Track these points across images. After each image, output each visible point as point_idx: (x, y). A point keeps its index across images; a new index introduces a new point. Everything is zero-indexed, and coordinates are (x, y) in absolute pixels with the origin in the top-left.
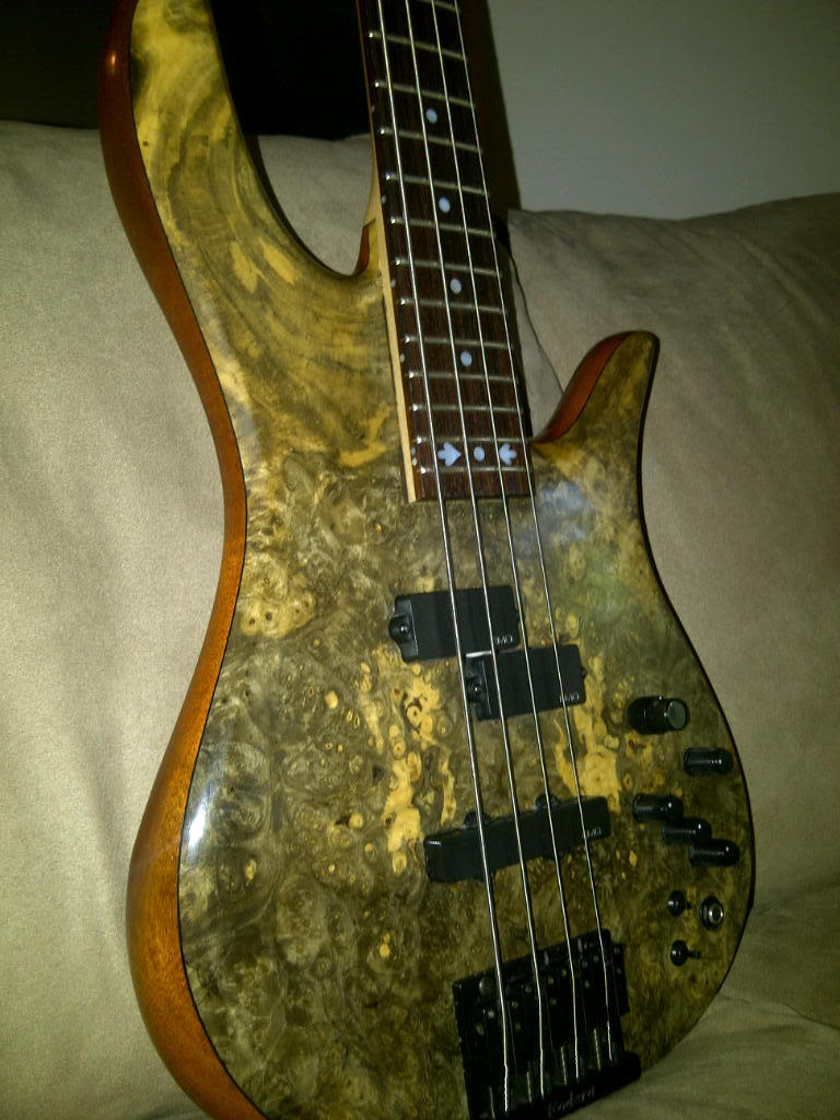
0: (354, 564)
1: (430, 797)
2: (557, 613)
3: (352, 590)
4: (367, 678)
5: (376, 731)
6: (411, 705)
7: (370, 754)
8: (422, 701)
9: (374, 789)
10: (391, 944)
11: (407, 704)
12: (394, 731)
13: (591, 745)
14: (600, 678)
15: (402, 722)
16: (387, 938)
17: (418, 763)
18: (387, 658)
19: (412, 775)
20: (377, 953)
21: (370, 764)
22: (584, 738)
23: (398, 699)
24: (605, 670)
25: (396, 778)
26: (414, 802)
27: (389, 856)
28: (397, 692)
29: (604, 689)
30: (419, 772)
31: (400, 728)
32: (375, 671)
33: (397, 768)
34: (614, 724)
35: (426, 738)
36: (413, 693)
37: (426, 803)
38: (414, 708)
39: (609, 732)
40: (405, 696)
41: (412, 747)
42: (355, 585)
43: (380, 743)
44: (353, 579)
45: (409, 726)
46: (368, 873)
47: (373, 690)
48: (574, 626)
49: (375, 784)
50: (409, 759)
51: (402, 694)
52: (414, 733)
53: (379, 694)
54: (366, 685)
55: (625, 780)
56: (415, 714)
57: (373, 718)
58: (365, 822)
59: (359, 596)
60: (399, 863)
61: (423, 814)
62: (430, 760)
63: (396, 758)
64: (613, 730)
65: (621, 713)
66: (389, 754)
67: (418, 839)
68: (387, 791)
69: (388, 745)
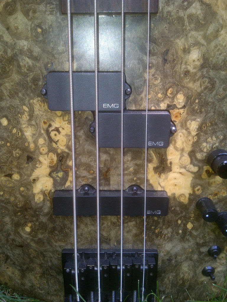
0: (21, 52)
1: (60, 174)
2: (169, 91)
3: (19, 66)
4: (26, 114)
5: (30, 139)
6: (52, 131)
7: (25, 149)
8: (60, 129)
9: (27, 165)
10: (31, 227)
11: (50, 129)
12: (41, 141)
13: (175, 168)
14: (194, 133)
15: (47, 138)
16: (30, 225)
17: (55, 158)
18: (40, 105)
19: (51, 163)
21: (26, 154)
22: (171, 163)
23: (45, 126)
24: (200, 129)
25: (40, 162)
26: (50, 175)
27: (34, 195)
28: (45, 123)
29: (195, 140)
30: (55, 162)
31: (45, 140)
32: (32, 110)
33: (41, 158)
34: (196, 159)
35: (61, 147)
36: (55, 125)
37: (58, 176)
38: (56, 132)
39: (191, 163)
40: (50, 126)
41: (52, 150)
42: (21, 64)
43: (32, 146)
44: (20, 60)
45: (51, 140)
46: (21, 199)
47: (30, 120)
48: (181, 101)
49: (28, 163)
50: (49, 156)
51: (48, 124)
52: (54, 144)
53: (33, 122)
54: (25, 118)
55: (196, 189)
56: (55, 135)
57: (28, 133)
58: (21, 179)
60: (39, 198)
61: (54, 180)
62: (62, 158)
63: (41, 154)
64: (196, 162)
65: (205, 154)
66: (37, 151)
67: (51, 190)
68: (34, 168)
69: (37, 147)
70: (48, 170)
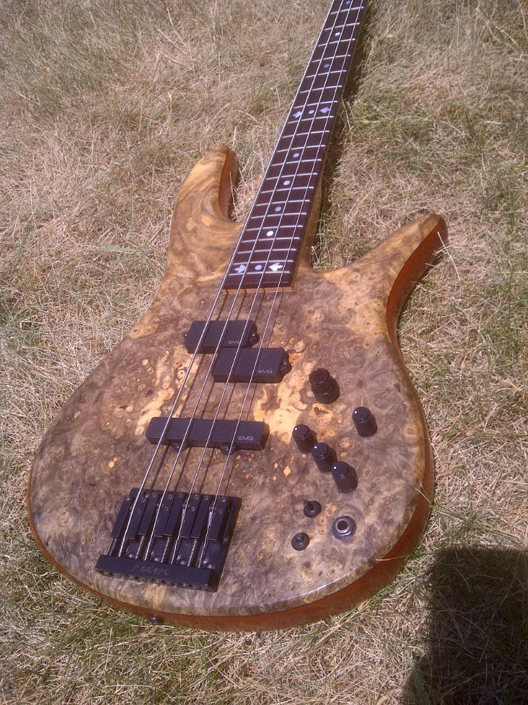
1: (170, 408)
2: (292, 340)
4: (166, 357)
5: (159, 377)
10: (115, 463)
12: (167, 378)
13: (284, 405)
15: (173, 375)
16: (115, 459)
18: (180, 350)
19: (166, 397)
20: (107, 464)
21: (149, 389)
22: (280, 400)
23: (176, 366)
26: (161, 408)
27: (136, 426)
33: (160, 393)
35: (180, 384)
36: (185, 365)
40: (181, 366)
41: (173, 385)
43: (158, 382)
45: (176, 377)
46: (122, 431)
47: (166, 361)
48: (300, 347)
49: (146, 397)
50: (168, 391)
53: (168, 363)
56: (182, 373)
57: (160, 371)
58: (133, 410)
60: (139, 431)
61: (162, 411)
63: (162, 389)
64: (305, 400)
68: (150, 401)
69: (161, 383)
70: (161, 404)
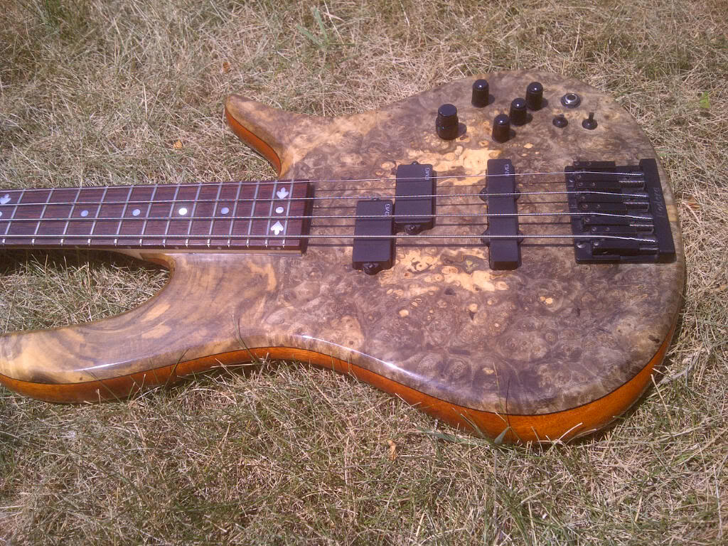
0: (331, 290)
1: (469, 263)
2: (379, 174)
3: (345, 294)
4: (395, 291)
5: (426, 290)
6: (415, 268)
7: (437, 296)
8: (414, 261)
10: (546, 297)
12: (428, 279)
14: (421, 153)
15: (424, 274)
16: (542, 298)
17: (449, 267)
18: (388, 277)
20: (550, 306)
21: (443, 295)
24: (416, 149)
25: (454, 282)
26: (469, 273)
27: (497, 291)
28: (406, 275)
29: (428, 151)
30: (453, 268)
31: (427, 276)
32: (392, 286)
33: (449, 280)
34: (448, 148)
35: (435, 261)
37: (471, 266)
38: (418, 266)
39: (453, 151)
40: (410, 270)
41: (439, 270)
42: (343, 292)
43: (433, 288)
44: (339, 292)
46: (504, 305)
47: (403, 289)
48: (388, 165)
49: (455, 294)
50: (445, 273)
52: (431, 268)
54: (399, 293)
55: (482, 145)
56: (421, 266)
58: (476, 303)
59: (349, 289)
60: (502, 286)
61: (476, 269)
62: (448, 261)
64: (452, 148)
65: (443, 142)
67: (490, 273)
69: (435, 284)
